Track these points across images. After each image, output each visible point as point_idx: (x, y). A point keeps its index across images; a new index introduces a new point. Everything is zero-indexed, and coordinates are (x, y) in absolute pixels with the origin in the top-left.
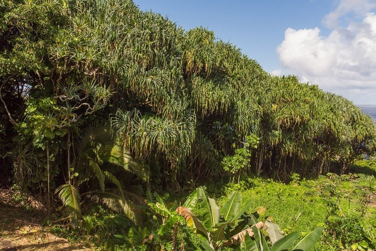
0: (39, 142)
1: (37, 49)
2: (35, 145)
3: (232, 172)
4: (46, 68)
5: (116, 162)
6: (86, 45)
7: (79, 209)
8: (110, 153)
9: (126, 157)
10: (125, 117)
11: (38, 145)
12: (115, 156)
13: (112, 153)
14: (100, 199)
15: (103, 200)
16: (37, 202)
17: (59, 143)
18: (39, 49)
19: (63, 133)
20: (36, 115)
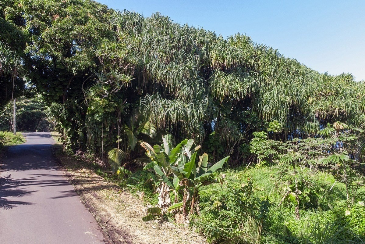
0: (98, 117)
1: (88, 52)
2: (95, 118)
3: (257, 154)
4: (94, 64)
5: (146, 133)
6: (122, 49)
7: (119, 163)
8: (144, 127)
9: (153, 129)
10: (150, 99)
11: (97, 119)
12: (146, 129)
13: (145, 127)
14: (141, 163)
15: (144, 164)
16: (101, 162)
17: (111, 118)
18: (90, 52)
19: (110, 110)
20: (95, 97)
